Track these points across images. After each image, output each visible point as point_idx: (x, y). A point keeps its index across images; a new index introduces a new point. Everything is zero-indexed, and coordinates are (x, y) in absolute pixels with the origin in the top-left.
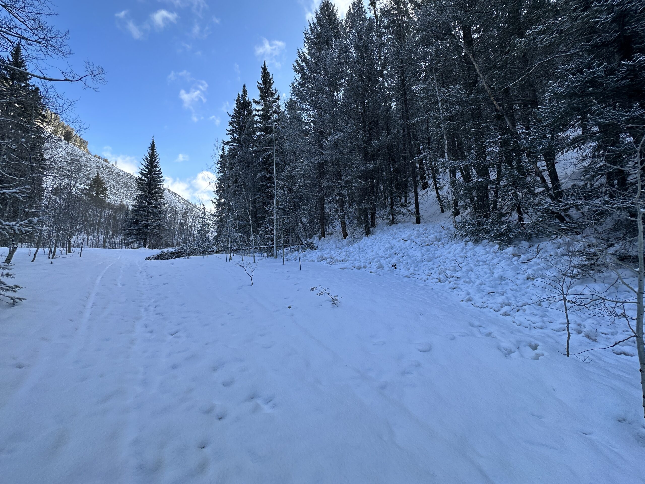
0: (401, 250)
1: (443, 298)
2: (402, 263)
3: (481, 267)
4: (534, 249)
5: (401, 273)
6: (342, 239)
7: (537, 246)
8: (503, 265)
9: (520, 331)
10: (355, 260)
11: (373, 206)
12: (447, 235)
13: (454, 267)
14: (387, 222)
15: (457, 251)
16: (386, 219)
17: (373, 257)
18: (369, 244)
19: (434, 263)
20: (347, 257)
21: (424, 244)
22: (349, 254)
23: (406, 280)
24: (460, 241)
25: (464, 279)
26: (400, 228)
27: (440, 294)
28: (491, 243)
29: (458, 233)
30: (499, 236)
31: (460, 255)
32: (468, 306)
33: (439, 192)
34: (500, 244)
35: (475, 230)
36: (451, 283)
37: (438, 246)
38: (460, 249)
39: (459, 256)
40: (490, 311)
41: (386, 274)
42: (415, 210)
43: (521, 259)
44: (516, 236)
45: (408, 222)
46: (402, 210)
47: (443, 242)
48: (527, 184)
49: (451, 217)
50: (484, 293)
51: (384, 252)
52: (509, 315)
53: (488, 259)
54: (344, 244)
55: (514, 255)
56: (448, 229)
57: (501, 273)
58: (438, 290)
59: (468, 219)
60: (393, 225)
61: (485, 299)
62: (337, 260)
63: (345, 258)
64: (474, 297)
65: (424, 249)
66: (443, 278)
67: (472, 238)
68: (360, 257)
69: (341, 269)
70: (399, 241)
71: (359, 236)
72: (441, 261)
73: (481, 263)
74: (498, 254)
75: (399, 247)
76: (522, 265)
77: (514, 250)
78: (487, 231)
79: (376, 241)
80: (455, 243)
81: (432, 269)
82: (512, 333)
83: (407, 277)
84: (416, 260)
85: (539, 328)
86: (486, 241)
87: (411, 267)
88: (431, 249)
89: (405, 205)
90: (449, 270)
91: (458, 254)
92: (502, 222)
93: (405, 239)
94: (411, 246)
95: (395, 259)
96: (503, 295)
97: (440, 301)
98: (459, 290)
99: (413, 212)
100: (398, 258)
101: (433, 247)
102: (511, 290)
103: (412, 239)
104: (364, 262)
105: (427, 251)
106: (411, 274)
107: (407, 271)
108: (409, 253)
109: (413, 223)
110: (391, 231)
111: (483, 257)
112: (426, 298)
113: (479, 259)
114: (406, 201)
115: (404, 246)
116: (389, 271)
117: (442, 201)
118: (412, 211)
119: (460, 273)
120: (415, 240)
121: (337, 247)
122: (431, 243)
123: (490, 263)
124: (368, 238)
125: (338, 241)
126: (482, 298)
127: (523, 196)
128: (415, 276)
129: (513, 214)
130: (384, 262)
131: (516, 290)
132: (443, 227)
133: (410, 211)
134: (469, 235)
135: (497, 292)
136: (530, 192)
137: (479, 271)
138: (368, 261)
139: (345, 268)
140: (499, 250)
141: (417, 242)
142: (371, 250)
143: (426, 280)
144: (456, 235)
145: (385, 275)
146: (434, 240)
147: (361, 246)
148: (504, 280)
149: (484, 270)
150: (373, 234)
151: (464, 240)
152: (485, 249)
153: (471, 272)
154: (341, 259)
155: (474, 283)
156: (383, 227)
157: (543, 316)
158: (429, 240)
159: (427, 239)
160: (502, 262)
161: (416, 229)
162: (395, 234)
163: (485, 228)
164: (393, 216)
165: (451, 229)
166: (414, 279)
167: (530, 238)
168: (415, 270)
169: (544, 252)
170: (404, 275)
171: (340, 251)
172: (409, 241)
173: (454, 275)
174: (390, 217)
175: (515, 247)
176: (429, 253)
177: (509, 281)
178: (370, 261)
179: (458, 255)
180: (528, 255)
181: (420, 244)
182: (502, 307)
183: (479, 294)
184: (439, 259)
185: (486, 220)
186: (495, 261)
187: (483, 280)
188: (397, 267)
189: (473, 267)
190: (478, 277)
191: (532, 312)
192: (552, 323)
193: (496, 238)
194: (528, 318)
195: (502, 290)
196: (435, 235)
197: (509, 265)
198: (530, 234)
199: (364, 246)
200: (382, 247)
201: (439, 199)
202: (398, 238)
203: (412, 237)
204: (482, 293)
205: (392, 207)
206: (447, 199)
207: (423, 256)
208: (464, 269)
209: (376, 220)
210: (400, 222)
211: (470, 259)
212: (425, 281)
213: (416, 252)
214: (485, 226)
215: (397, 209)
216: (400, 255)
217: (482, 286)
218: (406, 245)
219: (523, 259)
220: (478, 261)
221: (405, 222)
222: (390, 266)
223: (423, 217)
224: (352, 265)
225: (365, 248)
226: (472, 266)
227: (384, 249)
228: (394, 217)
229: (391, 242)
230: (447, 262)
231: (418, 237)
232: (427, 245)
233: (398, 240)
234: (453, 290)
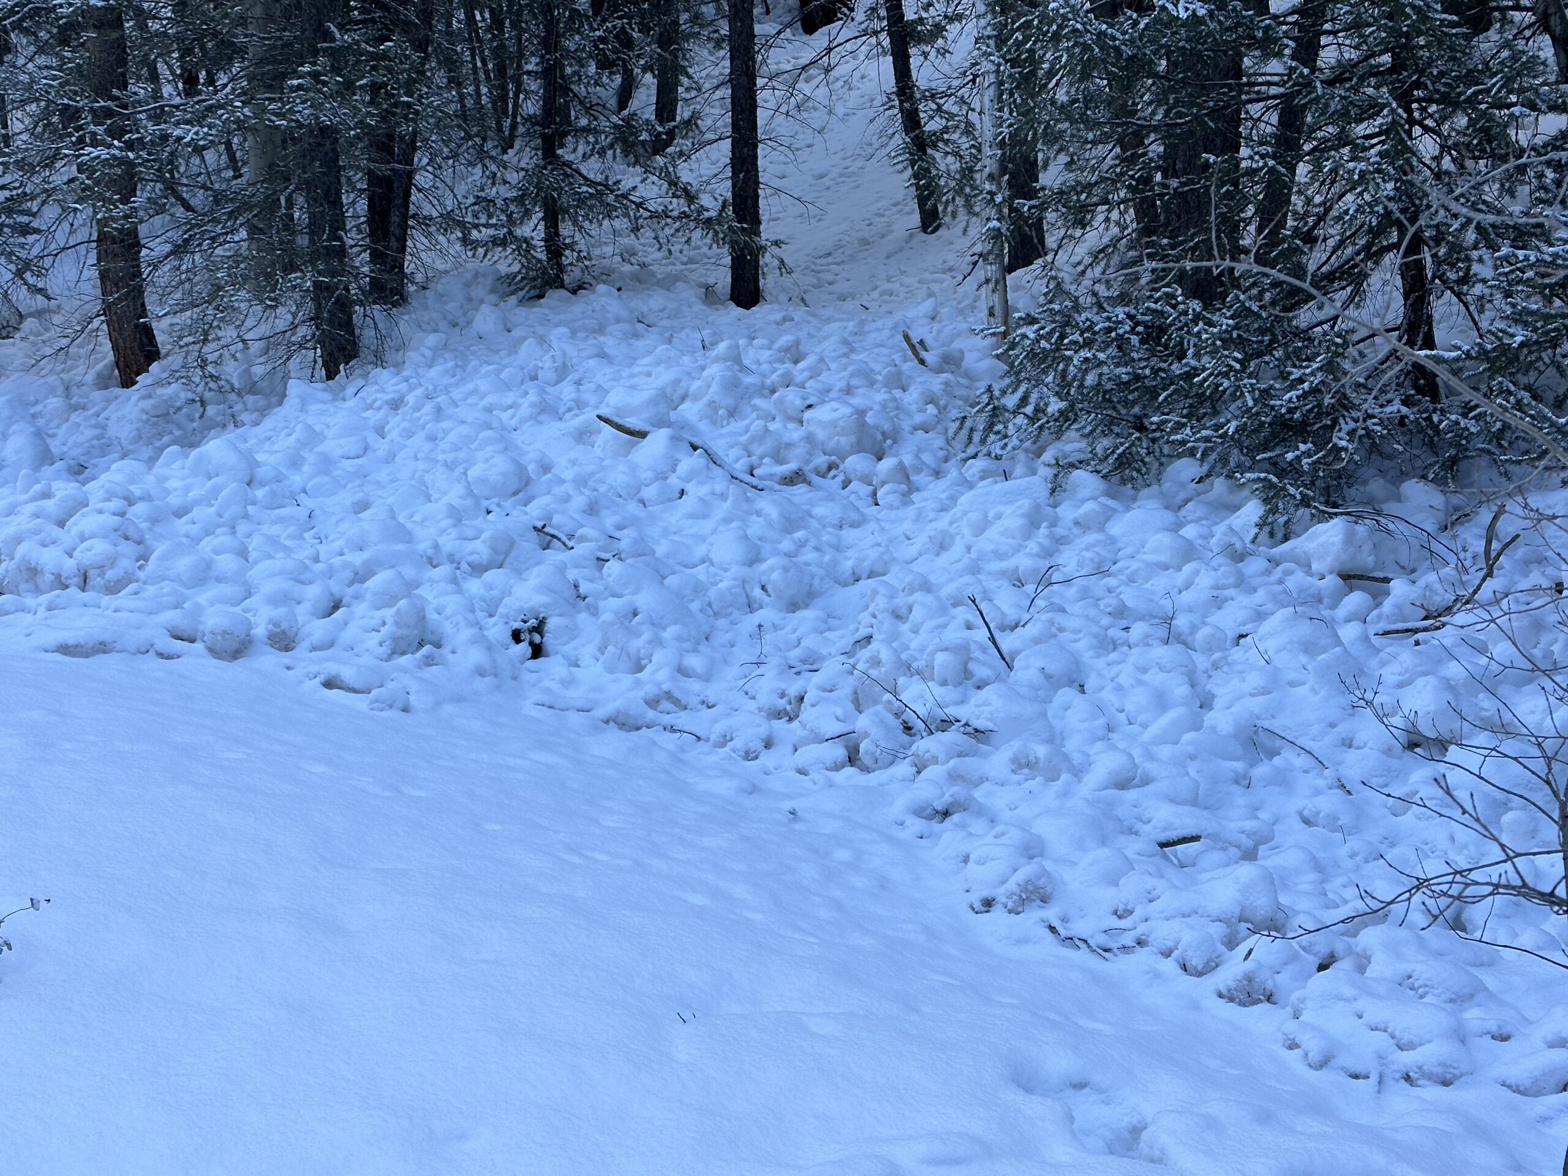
0: (592, 510)
1: (858, 881)
2: (595, 612)
3: (1135, 656)
4: (1471, 536)
5: (576, 695)
6: (102, 382)
7: (1485, 516)
8: (1270, 645)
9: (1317, 1107)
10: (203, 575)
11: (384, 118)
12: (942, 410)
13: (963, 651)
14: (503, 268)
15: (992, 532)
16: (496, 242)
17: (357, 559)
18: (333, 446)
19: (829, 622)
20: (126, 548)
21: (768, 468)
22: (155, 520)
23: (612, 744)
24: (1021, 456)
25: (1016, 745)
26: (601, 330)
27: (843, 855)
28: (1219, 484)
29: (1011, 401)
30: (1274, 435)
31: (1009, 564)
32: (1022, 941)
33: (914, 62)
34: (1271, 496)
35: (1123, 386)
36: (931, 772)
37: (865, 490)
38: (1012, 518)
39: (1003, 573)
40: (1157, 975)
41: (458, 699)
42: (725, 189)
43: (1388, 605)
44: (1372, 446)
45: (668, 283)
46: (629, 178)
47: (908, 459)
48: (1471, 77)
49: (980, 274)
50: (1133, 847)
51: (457, 516)
52: (1269, 998)
53: (1186, 597)
54: (113, 430)
55: (1351, 578)
56: (950, 362)
57: (1256, 704)
58: (831, 827)
59: (1087, 301)
60: (554, 296)
61: (1131, 887)
62: (33, 572)
63: (112, 561)
64: (1066, 874)
65: (769, 506)
66: (875, 732)
67: (1104, 444)
68: (242, 553)
69: (65, 649)
70: (583, 436)
71: (258, 370)
72: (881, 602)
73: (1138, 629)
74: (1254, 566)
75: (581, 482)
76: (1390, 646)
77: (1349, 538)
78: (1201, 399)
79: (396, 425)
80: (984, 475)
81: (811, 663)
82: (1265, 1118)
83: (624, 723)
84: (699, 589)
85: (1429, 1077)
86: (1186, 469)
87: (657, 642)
88: (818, 511)
89: (659, 145)
90: (924, 674)
91: (999, 555)
92: (1297, 333)
93: (631, 422)
94: (674, 481)
95: (537, 576)
96: (1250, 855)
97: (838, 906)
98: (978, 826)
99: (710, 203)
100: (562, 569)
101: (831, 498)
102: (1307, 822)
103: (684, 426)
104: (282, 599)
105: (790, 524)
106: (652, 703)
107: (628, 680)
108: (654, 531)
109: (709, 294)
110: (528, 347)
111: (1160, 583)
112: (740, 891)
113: (1129, 596)
114: (666, 106)
115: (619, 477)
116: (481, 672)
117: (935, 140)
118: (705, 200)
119: (996, 702)
120: (706, 433)
121: (45, 457)
122: (821, 460)
123: (1194, 628)
124: (338, 396)
125: (54, 402)
126: (1113, 880)
127: (1447, 163)
128: (681, 719)
129: (1375, 280)
130: (452, 603)
131: (1333, 824)
132: (916, 349)
133: (690, 197)
134: (1086, 421)
135: (1215, 837)
136: (1487, 134)
137: (1119, 689)
138: (313, 592)
139: (102, 648)
140: (1264, 536)
141: (718, 446)
142: (348, 497)
143: (756, 745)
144: (996, 413)
145: (449, 708)
146: (846, 441)
147: (269, 459)
148: (1273, 753)
149: (1155, 677)
150: (379, 360)
151: (1048, 456)
152: (1176, 527)
153: (1066, 694)
154: (69, 564)
155: (1078, 773)
156: (472, 303)
157: (1461, 999)
158: (810, 439)
159: (795, 434)
160: (1266, 627)
161: (722, 346)
162: (562, 372)
163: (1188, 376)
164: (552, 219)
165: (971, 360)
166: (669, 741)
167: (1454, 461)
168: (682, 671)
169: (1526, 565)
170: (601, 712)
171: (65, 489)
172: (657, 442)
173: (952, 711)
174: (533, 229)
175: (1358, 517)
176: (801, 544)
177: (1300, 761)
178: (336, 588)
179: (996, 566)
180: (1432, 577)
181: (740, 467)
182: (1231, 943)
183: (1103, 853)
184: (865, 585)
185: (1197, 318)
186: (1228, 619)
187: (1136, 752)
188: (549, 640)
189: (1087, 656)
190: (1110, 729)
191: (1404, 967)
192: (1505, 1038)
193: (1251, 451)
194: (1375, 1012)
195: (1249, 825)
196: (857, 401)
197: (1309, 648)
198: (1462, 434)
199: (295, 462)
200: (438, 478)
201: (911, 121)
202: (579, 405)
203: (689, 411)
204: (1123, 840)
205: (549, 148)
206: (969, 130)
207: (754, 559)
208: (1027, 670)
209: (417, 241)
210: (605, 276)
211: (1071, 592)
212: (749, 756)
213: (708, 525)
214: (1190, 360)
215: (592, 168)
216: (581, 549)
217: (1131, 795)
218: (633, 468)
219: (1398, 607)
220: (1121, 612)
221: (643, 278)
222: (498, 630)
223: (784, 252)
224: (170, 617)
225: (296, 479)
226: (1083, 646)
227: (455, 495)
228: (566, 229)
229: (518, 438)
230: (917, 614)
231: (732, 413)
232: (794, 479)
233: (575, 422)
234: (935, 826)
